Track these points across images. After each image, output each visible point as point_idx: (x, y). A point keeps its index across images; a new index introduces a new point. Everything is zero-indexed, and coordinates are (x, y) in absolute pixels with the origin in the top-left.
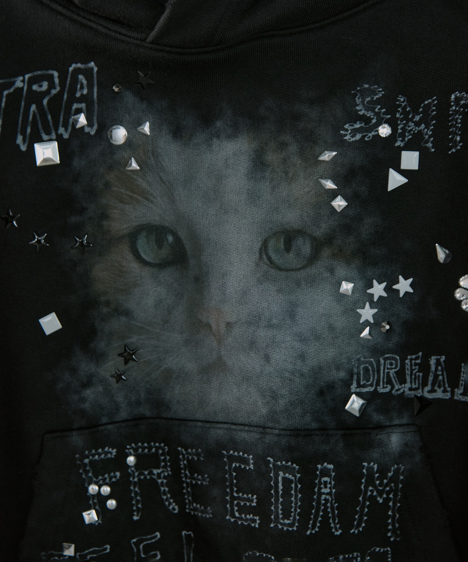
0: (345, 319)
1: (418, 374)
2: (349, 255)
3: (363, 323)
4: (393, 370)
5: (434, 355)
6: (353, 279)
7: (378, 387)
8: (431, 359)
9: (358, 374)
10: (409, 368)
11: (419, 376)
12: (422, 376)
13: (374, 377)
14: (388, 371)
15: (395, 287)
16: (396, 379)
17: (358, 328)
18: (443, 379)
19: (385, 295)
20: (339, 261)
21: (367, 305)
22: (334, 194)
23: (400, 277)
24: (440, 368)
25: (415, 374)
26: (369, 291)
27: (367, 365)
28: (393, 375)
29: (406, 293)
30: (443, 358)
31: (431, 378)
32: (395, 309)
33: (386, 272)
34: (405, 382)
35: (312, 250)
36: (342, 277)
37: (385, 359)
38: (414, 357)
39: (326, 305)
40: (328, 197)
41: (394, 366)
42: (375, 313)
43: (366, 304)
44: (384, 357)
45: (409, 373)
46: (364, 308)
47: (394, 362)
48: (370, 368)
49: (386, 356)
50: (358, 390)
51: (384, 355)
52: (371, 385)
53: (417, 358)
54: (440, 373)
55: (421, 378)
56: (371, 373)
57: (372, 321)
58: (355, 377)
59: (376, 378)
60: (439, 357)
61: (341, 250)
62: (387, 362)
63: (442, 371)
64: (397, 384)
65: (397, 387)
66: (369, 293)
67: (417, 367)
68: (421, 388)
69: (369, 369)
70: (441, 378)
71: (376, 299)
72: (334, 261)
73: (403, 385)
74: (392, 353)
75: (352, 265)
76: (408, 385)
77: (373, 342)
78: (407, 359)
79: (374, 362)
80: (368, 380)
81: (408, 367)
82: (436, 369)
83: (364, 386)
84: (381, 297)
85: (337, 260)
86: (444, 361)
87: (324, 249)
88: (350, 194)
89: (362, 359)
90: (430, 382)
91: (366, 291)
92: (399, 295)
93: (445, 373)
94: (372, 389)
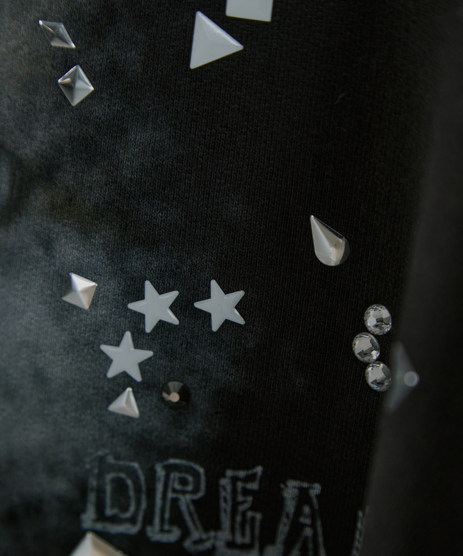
0: (71, 363)
1: (250, 514)
2: (88, 214)
3: (114, 378)
4: (188, 497)
5: (295, 479)
6: (95, 273)
7: (149, 529)
8: (286, 486)
9: (100, 491)
10: (229, 497)
11: (253, 519)
12: (263, 521)
13: (138, 504)
14: (174, 495)
15: (200, 305)
16: (195, 516)
17: (103, 388)
18: (315, 535)
19: (173, 319)
20: (64, 225)
21: (128, 336)
22: (66, 61)
23: (214, 284)
24: (307, 509)
25: (244, 514)
26: (134, 306)
27: (123, 475)
28: (188, 506)
29: (227, 324)
30: (316, 489)
31: (283, 529)
32: (197, 356)
33: (177, 267)
34: (217, 526)
35: (12, 188)
36: (69, 263)
37: (169, 469)
38: (242, 474)
39: (31, 324)
40: (52, 66)
41: (190, 488)
42: (146, 360)
43: (123, 335)
44: (165, 463)
45: (229, 509)
46: (117, 344)
47: (190, 478)
48: (129, 482)
49: (172, 461)
50: (99, 526)
51: (167, 458)
52: (133, 520)
53: (250, 478)
54: (308, 521)
55: (257, 524)
56: (132, 493)
57: (138, 378)
58: (92, 497)
59: (144, 505)
60: (306, 485)
61: (71, 200)
62: (172, 476)
63: (313, 516)
64: (197, 528)
65: (196, 534)
66: (132, 310)
67: (250, 499)
68: (257, 545)
69: (126, 486)
70: (308, 532)
71: (149, 328)
72: (54, 222)
73: (212, 534)
74: (187, 457)
75: (95, 238)
76: (224, 535)
77: (138, 425)
78: (224, 476)
79: (140, 473)
80: (125, 509)
81: (226, 493)
82: (298, 512)
83: (114, 520)
84: (162, 325)
85: (59, 222)
86: (318, 496)
87: (36, 191)
88: (101, 65)
89: (111, 460)
90: (281, 537)
91: (125, 306)
92: (210, 326)
93: (319, 523)
94: (134, 530)
